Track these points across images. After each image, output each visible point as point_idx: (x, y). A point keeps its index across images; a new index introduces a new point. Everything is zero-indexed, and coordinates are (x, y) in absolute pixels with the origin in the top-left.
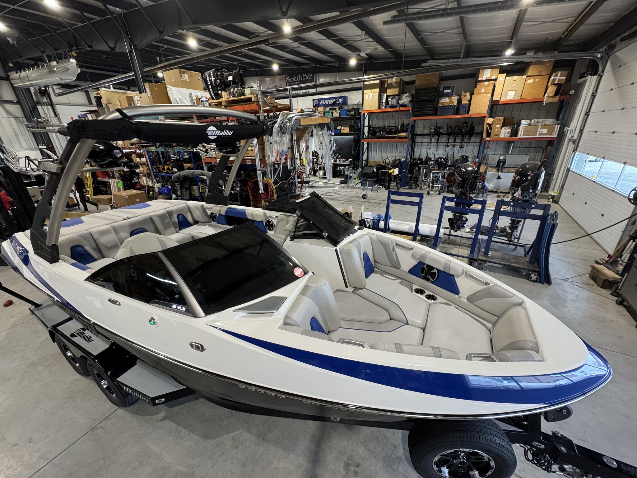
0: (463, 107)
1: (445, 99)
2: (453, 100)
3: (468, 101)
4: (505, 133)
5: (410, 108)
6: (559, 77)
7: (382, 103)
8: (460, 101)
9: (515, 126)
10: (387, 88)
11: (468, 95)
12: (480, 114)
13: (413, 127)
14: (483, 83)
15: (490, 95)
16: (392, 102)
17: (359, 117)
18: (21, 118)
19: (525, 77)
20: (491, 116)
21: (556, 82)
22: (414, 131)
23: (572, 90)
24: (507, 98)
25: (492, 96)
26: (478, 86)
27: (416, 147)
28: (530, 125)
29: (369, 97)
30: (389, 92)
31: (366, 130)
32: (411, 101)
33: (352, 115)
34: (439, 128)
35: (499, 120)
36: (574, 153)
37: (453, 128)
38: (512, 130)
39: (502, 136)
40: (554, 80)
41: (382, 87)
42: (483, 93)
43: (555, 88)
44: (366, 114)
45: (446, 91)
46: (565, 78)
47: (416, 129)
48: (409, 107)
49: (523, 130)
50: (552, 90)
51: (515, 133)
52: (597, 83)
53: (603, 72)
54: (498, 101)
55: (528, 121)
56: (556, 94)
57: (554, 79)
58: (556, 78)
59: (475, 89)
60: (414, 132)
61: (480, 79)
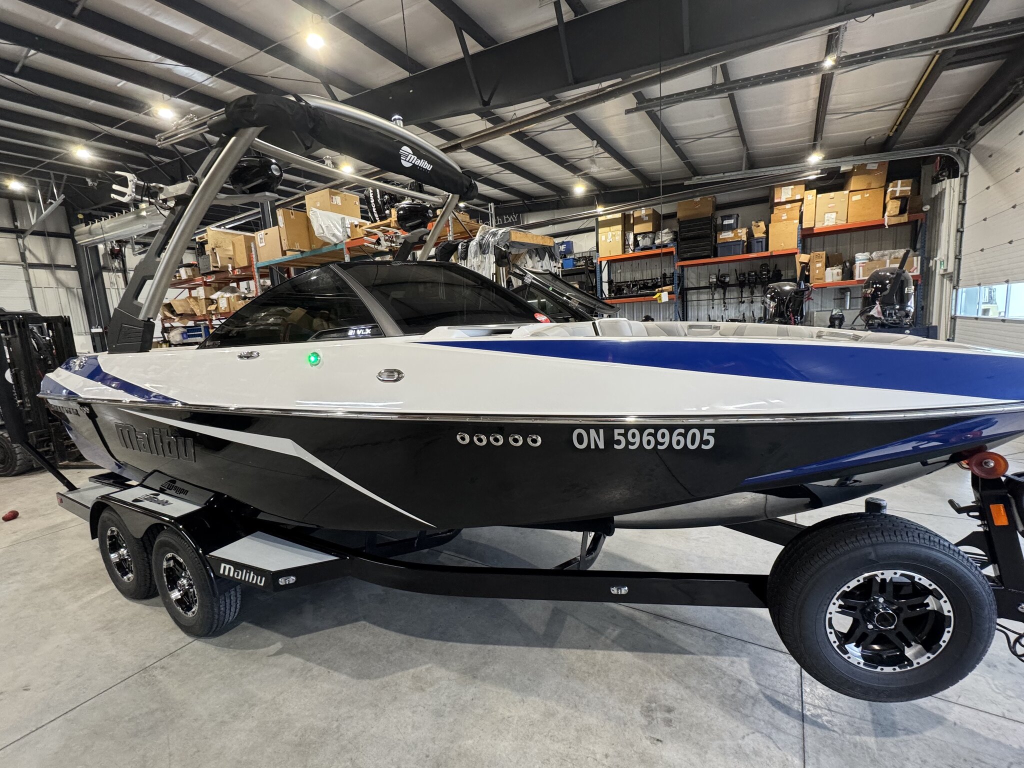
0: (757, 242)
1: (728, 233)
2: (739, 235)
3: (764, 233)
4: (833, 275)
5: (674, 249)
6: (900, 187)
7: (629, 245)
8: (750, 234)
9: (848, 264)
10: (633, 225)
11: (762, 224)
12: (787, 250)
13: (681, 278)
14: (783, 207)
15: (797, 221)
16: (642, 242)
17: (593, 269)
18: (75, 290)
19: (847, 192)
20: (804, 250)
21: (898, 195)
22: (683, 284)
23: (926, 204)
24: (826, 224)
25: (801, 222)
26: (775, 211)
27: (689, 308)
28: (870, 260)
29: (606, 238)
30: (638, 229)
31: (605, 287)
32: (674, 240)
33: (582, 266)
34: (724, 276)
35: (819, 256)
36: (955, 290)
37: (747, 275)
38: (843, 270)
39: (829, 280)
40: (894, 192)
41: (627, 223)
42: (785, 220)
43: (898, 203)
44: (604, 263)
45: (726, 222)
46: (909, 188)
47: (686, 281)
48: (671, 247)
49: (861, 268)
50: (893, 207)
51: (849, 274)
52: (962, 186)
53: (966, 170)
54: (812, 229)
55: (867, 254)
56: (902, 211)
57: (892, 191)
58: (895, 189)
59: (772, 215)
60: (683, 286)
61: (776, 201)
